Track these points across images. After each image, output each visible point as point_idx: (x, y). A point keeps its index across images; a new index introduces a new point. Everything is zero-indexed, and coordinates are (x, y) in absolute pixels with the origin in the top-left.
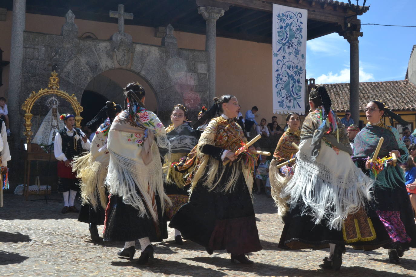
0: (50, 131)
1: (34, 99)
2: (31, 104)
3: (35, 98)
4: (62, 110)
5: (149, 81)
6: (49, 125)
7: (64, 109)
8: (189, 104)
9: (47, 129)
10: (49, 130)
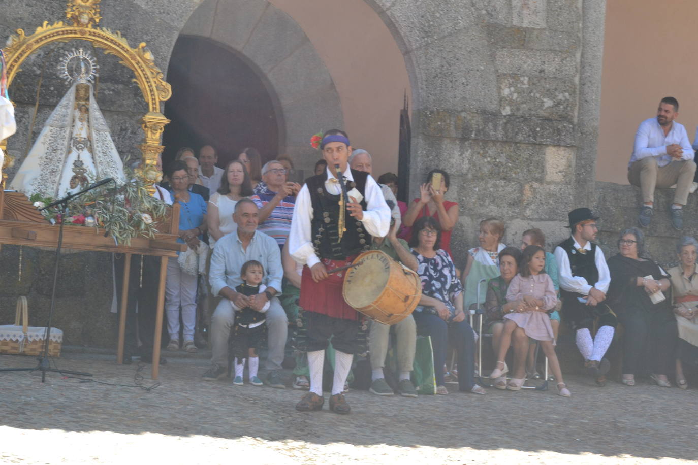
0: (64, 155)
1: (21, 55)
2: (10, 69)
3: (24, 52)
4: (107, 92)
5: (388, 9)
6: (63, 138)
7: (113, 91)
8: (512, 89)
9: (55, 150)
10: (61, 154)
